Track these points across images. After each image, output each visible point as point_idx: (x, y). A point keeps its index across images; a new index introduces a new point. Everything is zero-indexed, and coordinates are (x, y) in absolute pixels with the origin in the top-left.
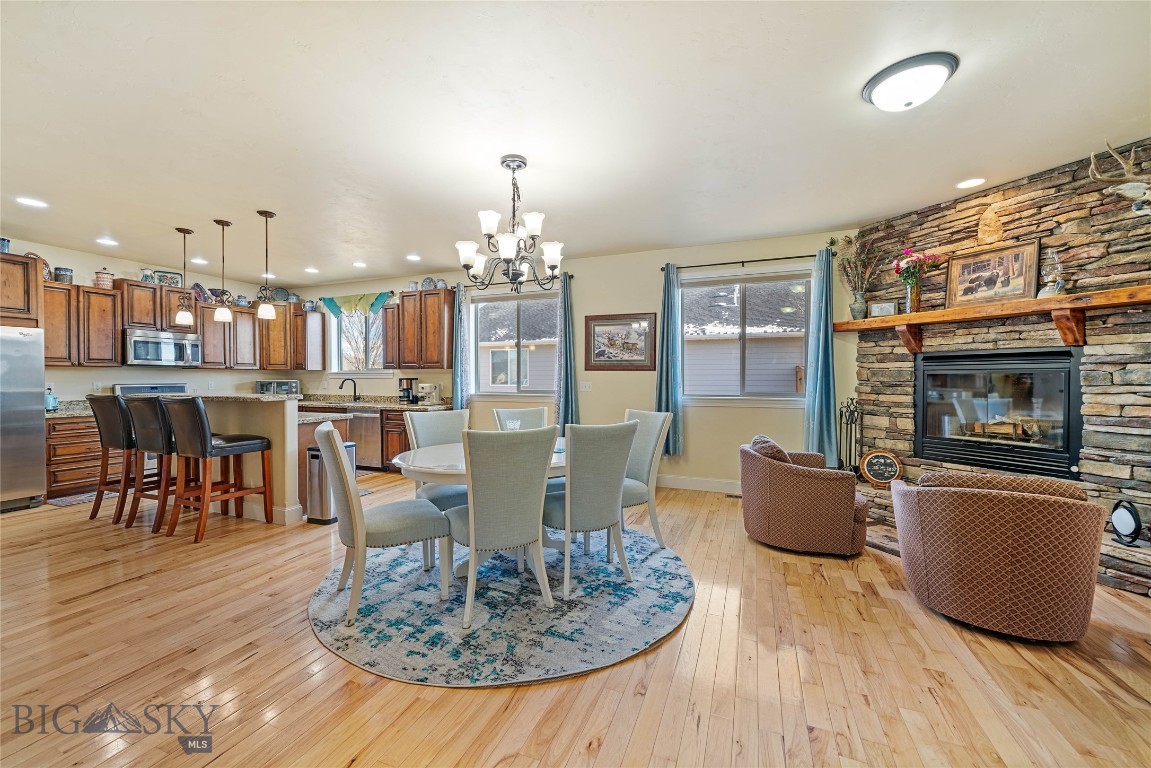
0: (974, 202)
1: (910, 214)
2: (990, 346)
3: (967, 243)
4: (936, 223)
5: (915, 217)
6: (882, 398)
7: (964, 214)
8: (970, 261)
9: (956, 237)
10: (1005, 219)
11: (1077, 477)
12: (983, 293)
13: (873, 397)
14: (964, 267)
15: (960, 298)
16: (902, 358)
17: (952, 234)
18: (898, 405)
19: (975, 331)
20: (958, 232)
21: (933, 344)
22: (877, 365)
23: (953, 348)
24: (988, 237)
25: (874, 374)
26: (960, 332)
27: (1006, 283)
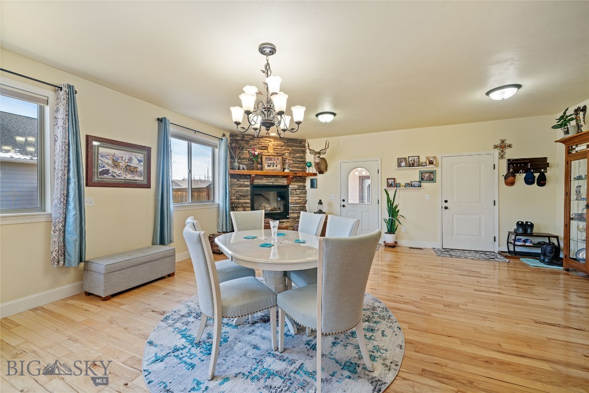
0: (268, 139)
1: (249, 135)
2: (271, 184)
3: (266, 151)
4: (257, 141)
5: (251, 137)
6: (240, 201)
7: (265, 142)
8: (267, 157)
9: (263, 148)
10: (275, 147)
11: (288, 218)
12: (271, 168)
13: (237, 201)
14: (266, 158)
15: (266, 167)
16: (247, 186)
17: (262, 146)
18: (245, 203)
19: (268, 179)
20: (263, 147)
21: (257, 182)
22: (238, 188)
23: (262, 184)
24: (271, 151)
25: (237, 192)
26: (265, 178)
27: (276, 166)
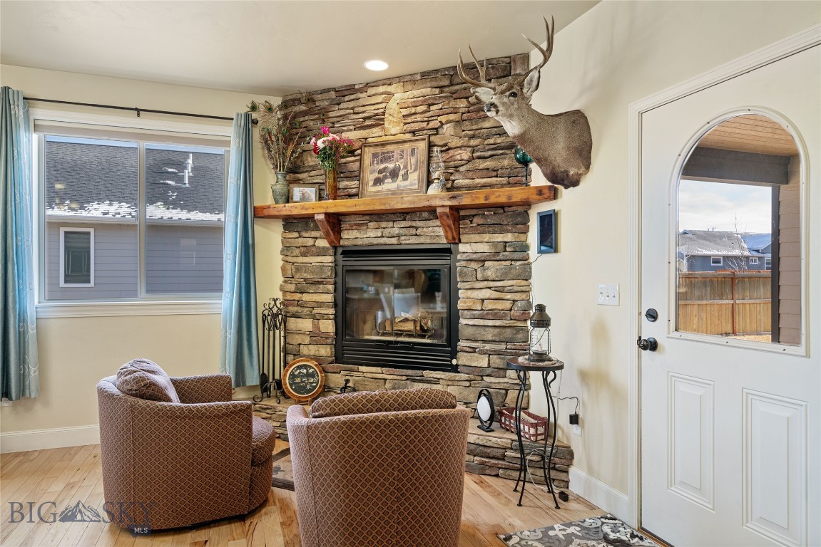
0: (381, 89)
1: (328, 90)
2: (394, 241)
3: (376, 131)
4: (351, 104)
5: (333, 94)
6: (306, 297)
7: (373, 100)
8: (379, 150)
9: (368, 122)
10: (405, 112)
11: (455, 369)
12: (389, 185)
13: (297, 296)
14: (375, 156)
15: (371, 189)
16: (321, 253)
17: (365, 119)
18: (320, 305)
19: (384, 224)
20: (369, 118)
21: (352, 237)
22: (301, 259)
23: (366, 241)
24: (393, 127)
25: (298, 270)
26: (372, 225)
27: (405, 177)
